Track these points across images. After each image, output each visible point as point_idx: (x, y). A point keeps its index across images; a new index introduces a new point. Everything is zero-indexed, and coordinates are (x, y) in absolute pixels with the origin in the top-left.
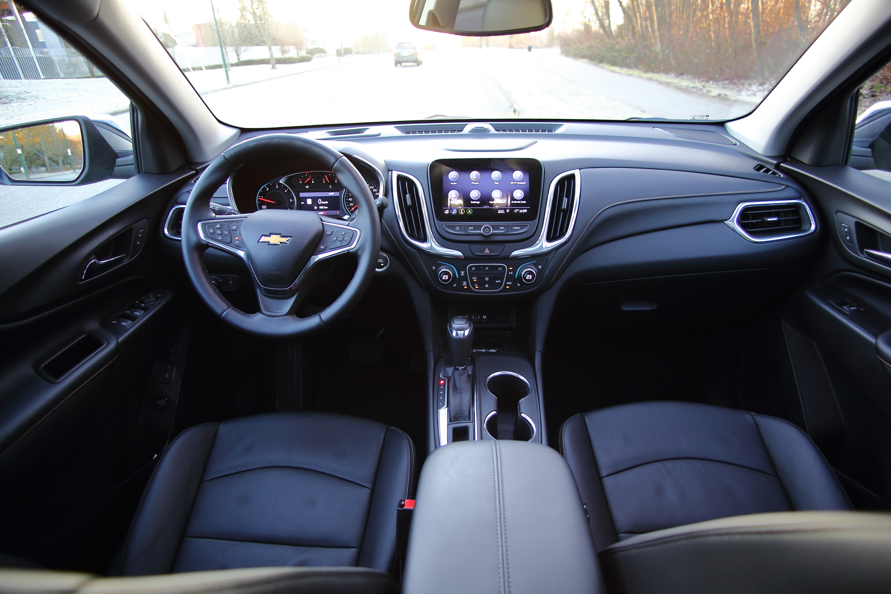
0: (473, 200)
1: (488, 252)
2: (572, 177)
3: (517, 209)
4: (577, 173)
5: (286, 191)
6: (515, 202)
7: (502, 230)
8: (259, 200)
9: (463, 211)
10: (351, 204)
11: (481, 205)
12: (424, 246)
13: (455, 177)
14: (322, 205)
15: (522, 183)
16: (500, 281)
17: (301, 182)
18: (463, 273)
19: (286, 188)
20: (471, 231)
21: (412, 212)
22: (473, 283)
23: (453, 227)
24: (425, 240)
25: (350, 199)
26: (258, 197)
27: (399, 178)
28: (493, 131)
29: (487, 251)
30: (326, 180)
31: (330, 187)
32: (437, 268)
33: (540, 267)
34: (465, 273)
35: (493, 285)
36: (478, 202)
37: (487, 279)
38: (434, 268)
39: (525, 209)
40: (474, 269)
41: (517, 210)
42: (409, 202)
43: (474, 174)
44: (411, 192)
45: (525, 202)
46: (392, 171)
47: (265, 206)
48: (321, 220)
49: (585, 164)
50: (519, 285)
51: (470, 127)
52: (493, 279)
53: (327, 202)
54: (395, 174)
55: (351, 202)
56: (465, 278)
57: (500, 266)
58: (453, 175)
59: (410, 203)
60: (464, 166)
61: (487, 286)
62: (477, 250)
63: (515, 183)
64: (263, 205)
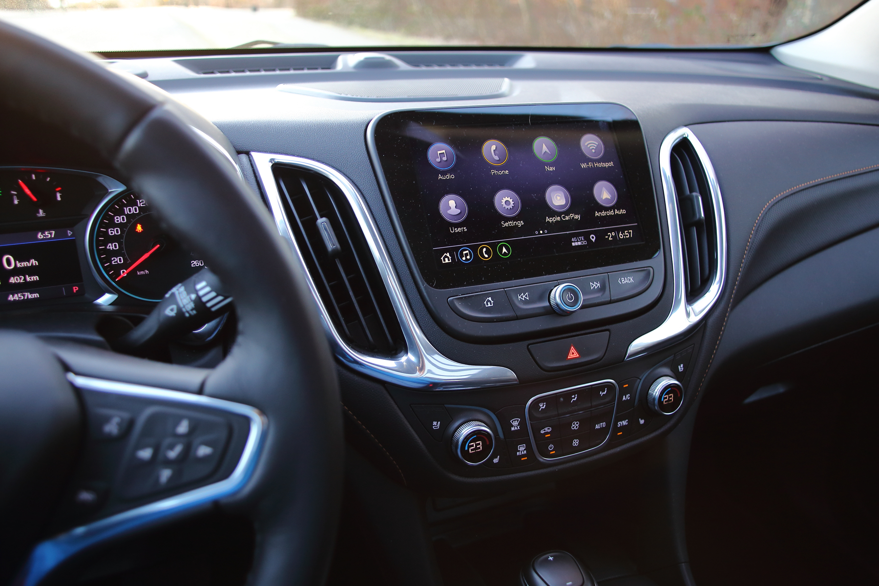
0: (507, 219)
1: (576, 355)
2: (682, 144)
3: (611, 231)
6: (604, 214)
9: (488, 252)
10: (117, 260)
11: (528, 229)
13: (445, 159)
14: (17, 272)
15: (607, 165)
16: (603, 424)
18: (515, 424)
20: (523, 304)
22: (542, 444)
23: (476, 302)
25: (111, 246)
29: (573, 354)
30: (21, 195)
31: (41, 213)
32: (445, 426)
33: (681, 368)
34: (522, 424)
35: (588, 436)
36: (520, 223)
37: (575, 426)
38: (436, 425)
39: (628, 228)
40: (542, 406)
41: (613, 234)
42: (331, 243)
44: (327, 212)
45: (623, 212)
46: (247, 153)
48: (67, 368)
50: (642, 422)
52: (587, 422)
53: (34, 262)
54: (263, 162)
55: (115, 253)
56: (521, 436)
57: (601, 387)
59: (337, 245)
61: (576, 443)
62: (548, 357)
63: (590, 165)
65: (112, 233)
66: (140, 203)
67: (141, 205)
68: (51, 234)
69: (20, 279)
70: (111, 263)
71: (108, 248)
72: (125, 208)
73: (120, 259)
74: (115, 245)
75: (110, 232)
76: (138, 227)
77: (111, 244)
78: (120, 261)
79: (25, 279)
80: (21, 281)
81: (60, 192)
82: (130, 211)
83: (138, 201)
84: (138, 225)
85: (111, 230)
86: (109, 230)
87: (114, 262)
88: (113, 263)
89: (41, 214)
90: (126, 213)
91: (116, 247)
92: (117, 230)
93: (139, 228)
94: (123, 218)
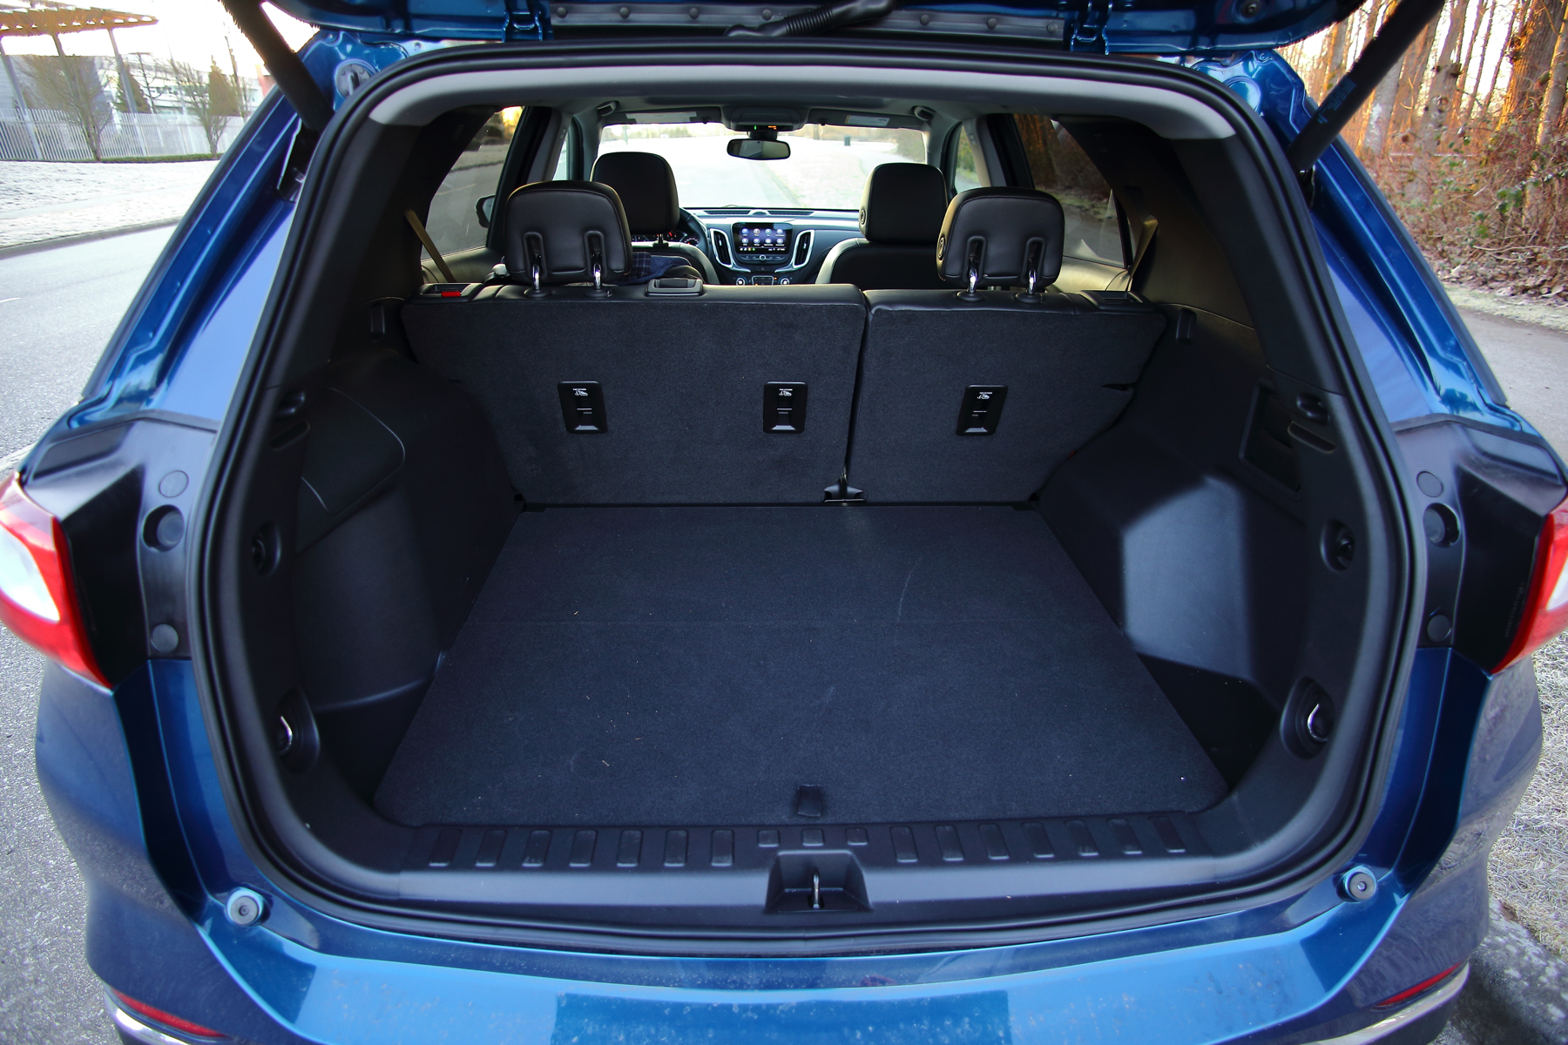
0: (755, 244)
2: (809, 233)
3: (779, 248)
4: (812, 232)
6: (778, 245)
7: (771, 259)
9: (750, 249)
11: (760, 246)
12: (730, 266)
15: (782, 236)
20: (754, 258)
21: (722, 250)
23: (745, 257)
24: (730, 263)
27: (715, 232)
28: (768, 214)
36: (758, 245)
39: (783, 248)
42: (721, 244)
43: (756, 230)
44: (722, 240)
45: (783, 245)
46: (711, 229)
49: (816, 228)
51: (752, 212)
54: (712, 231)
58: (745, 231)
60: (751, 226)
62: (757, 268)
63: (778, 235)
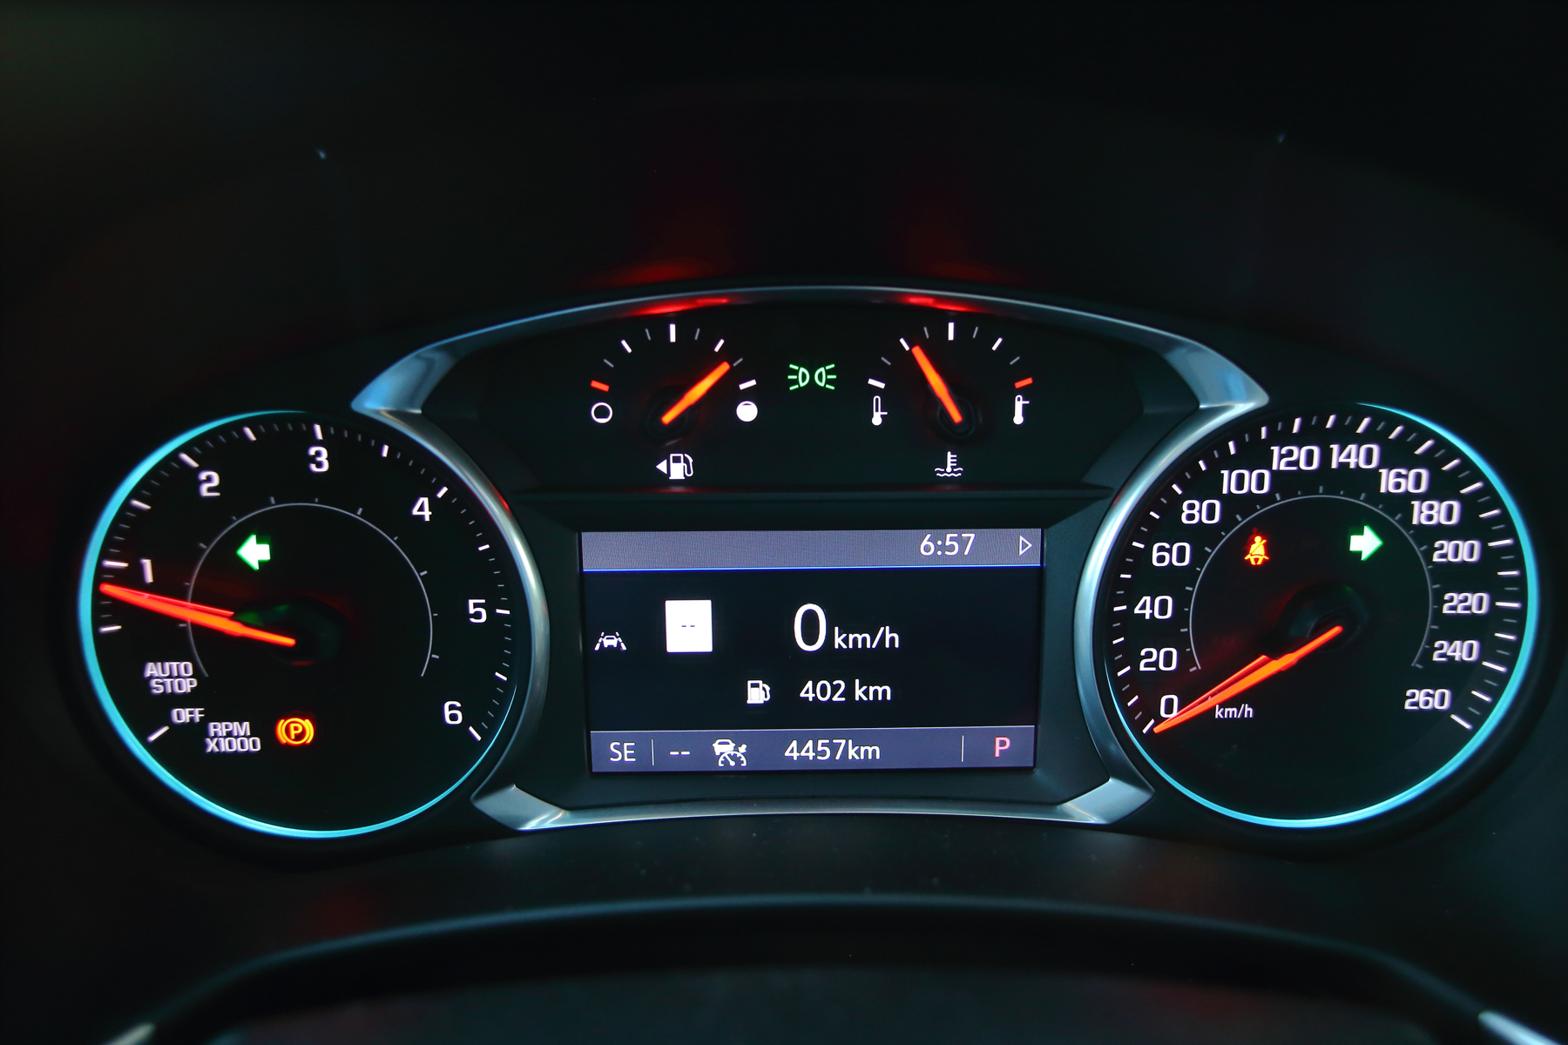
5: (422, 508)
8: (105, 608)
10: (1158, 658)
14: (830, 663)
17: (602, 415)
19: (430, 475)
25: (1147, 608)
26: (101, 574)
30: (907, 395)
31: (950, 466)
47: (185, 667)
53: (889, 635)
55: (1157, 633)
64: (162, 658)
65: (1161, 559)
66: (1282, 457)
67: (1283, 468)
68: (963, 543)
69: (835, 689)
70: (1136, 666)
71: (1137, 611)
72: (1225, 473)
73: (1168, 656)
74: (1164, 604)
75: (1155, 555)
76: (1253, 547)
77: (1148, 599)
78: (1168, 662)
79: (850, 692)
80: (835, 698)
81: (1025, 392)
82: (1240, 485)
83: (1275, 449)
84: (1258, 539)
85: (1161, 549)
86: (1156, 547)
87: (1147, 665)
88: (1142, 668)
89: (949, 470)
90: (1225, 491)
91: (1163, 611)
92: (1181, 551)
93: (1257, 551)
94: (1211, 508)
